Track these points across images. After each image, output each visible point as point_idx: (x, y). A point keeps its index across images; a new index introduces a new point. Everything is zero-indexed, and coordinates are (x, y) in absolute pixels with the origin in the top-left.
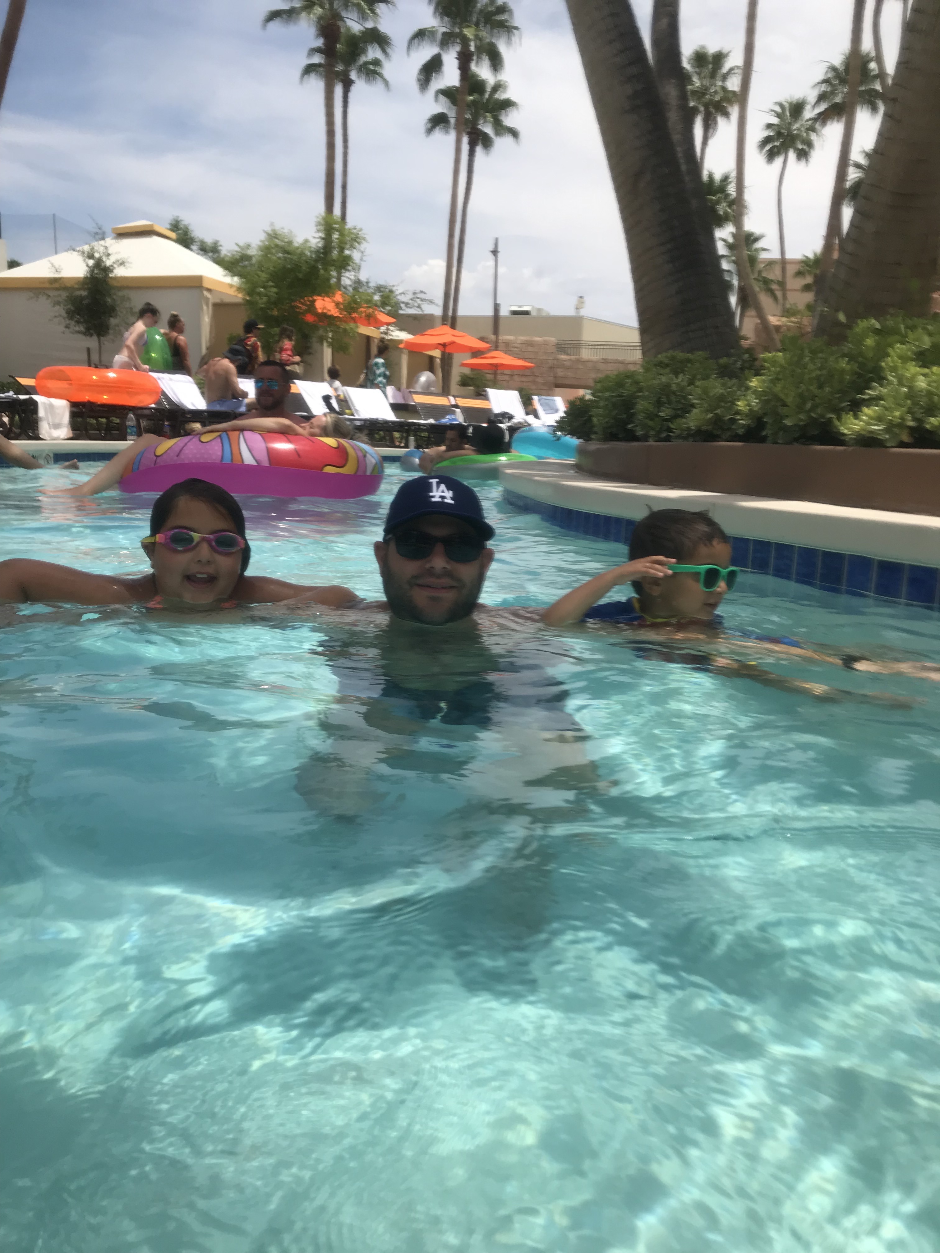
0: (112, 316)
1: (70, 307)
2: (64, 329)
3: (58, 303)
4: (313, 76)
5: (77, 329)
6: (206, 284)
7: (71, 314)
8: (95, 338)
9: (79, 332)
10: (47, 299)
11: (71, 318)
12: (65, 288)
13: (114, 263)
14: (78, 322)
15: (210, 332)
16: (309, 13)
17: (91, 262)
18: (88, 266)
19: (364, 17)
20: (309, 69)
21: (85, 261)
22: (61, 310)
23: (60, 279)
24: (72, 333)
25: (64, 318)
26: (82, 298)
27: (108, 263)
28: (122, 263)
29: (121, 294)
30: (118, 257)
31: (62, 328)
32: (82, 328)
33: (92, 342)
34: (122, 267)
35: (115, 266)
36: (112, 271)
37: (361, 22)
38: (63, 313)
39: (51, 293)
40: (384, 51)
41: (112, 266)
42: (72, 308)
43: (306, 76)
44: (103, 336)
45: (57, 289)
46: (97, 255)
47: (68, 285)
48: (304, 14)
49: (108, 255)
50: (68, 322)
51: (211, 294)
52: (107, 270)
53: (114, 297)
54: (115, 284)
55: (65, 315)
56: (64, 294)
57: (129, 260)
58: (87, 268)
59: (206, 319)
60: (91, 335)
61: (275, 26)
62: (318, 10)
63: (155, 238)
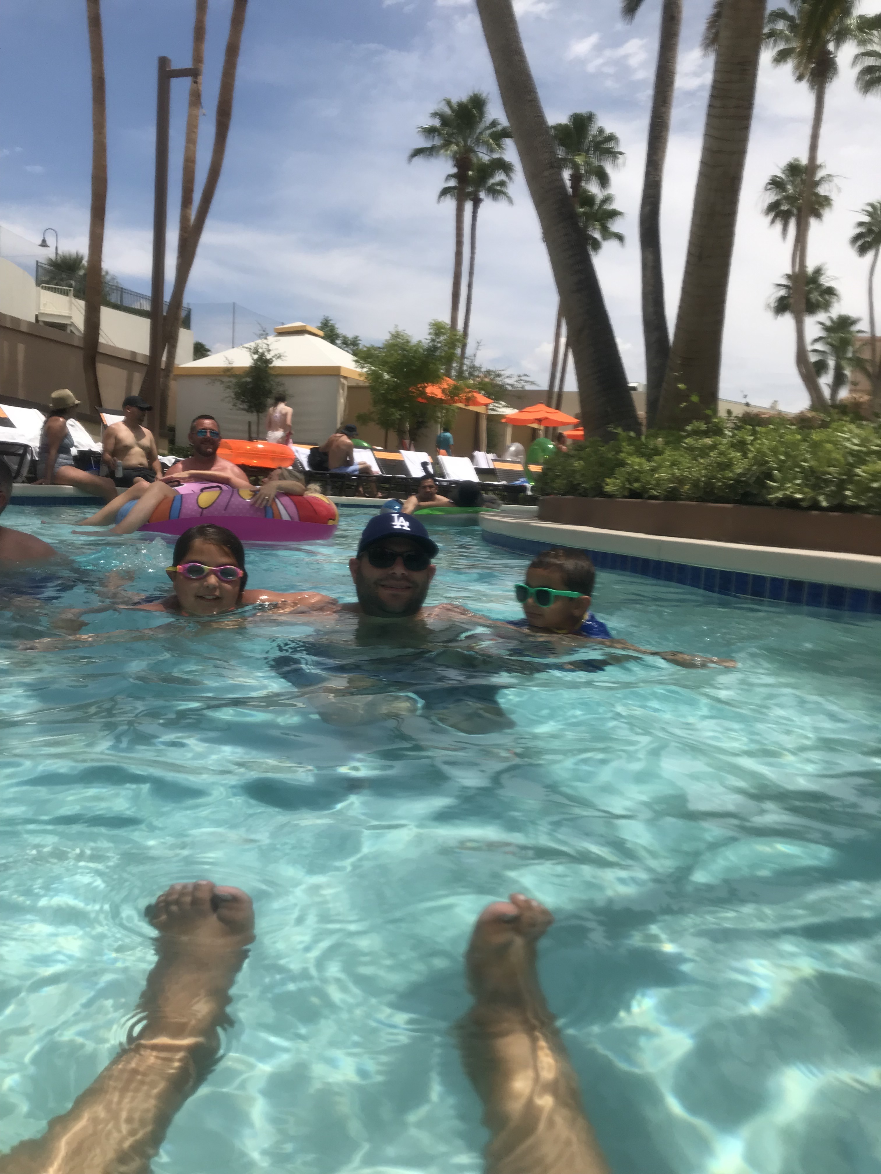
0: (268, 398)
1: (237, 390)
2: (232, 406)
3: (229, 387)
4: (448, 196)
5: (241, 407)
6: (343, 373)
7: (238, 396)
8: (255, 414)
9: (243, 409)
10: (221, 384)
11: (238, 399)
12: (235, 376)
13: (273, 357)
14: (243, 401)
15: (345, 411)
16: (447, 150)
17: (256, 357)
18: (253, 359)
19: (492, 151)
20: (445, 192)
21: (251, 355)
22: (230, 393)
23: (232, 368)
24: (238, 410)
25: (233, 399)
26: (247, 383)
27: (269, 356)
28: (279, 357)
29: (277, 380)
30: (276, 352)
31: (230, 406)
32: (245, 406)
33: (252, 417)
34: (279, 360)
35: (274, 359)
36: (271, 363)
37: (489, 154)
38: (233, 395)
39: (226, 379)
40: (508, 175)
41: (271, 359)
42: (239, 391)
43: (443, 197)
44: (262, 412)
45: (229, 376)
46: (260, 351)
47: (237, 373)
48: (442, 151)
49: (269, 351)
50: (236, 401)
51: (346, 380)
52: (268, 362)
53: (272, 383)
54: (272, 372)
55: (234, 396)
56: (234, 380)
57: (285, 354)
58: (252, 361)
59: (342, 401)
60: (252, 412)
61: (418, 160)
62: (454, 148)
63: (307, 336)
